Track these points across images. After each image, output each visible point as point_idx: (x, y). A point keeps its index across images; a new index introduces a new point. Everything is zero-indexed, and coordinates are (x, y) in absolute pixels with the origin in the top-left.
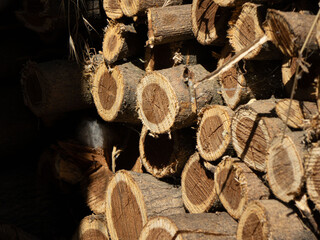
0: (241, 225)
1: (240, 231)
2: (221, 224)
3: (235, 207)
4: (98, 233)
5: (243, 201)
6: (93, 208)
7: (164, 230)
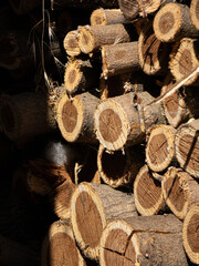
0: (186, 224)
1: (185, 229)
2: (169, 223)
3: (180, 209)
4: (65, 235)
5: (186, 204)
6: (60, 215)
7: (121, 231)
